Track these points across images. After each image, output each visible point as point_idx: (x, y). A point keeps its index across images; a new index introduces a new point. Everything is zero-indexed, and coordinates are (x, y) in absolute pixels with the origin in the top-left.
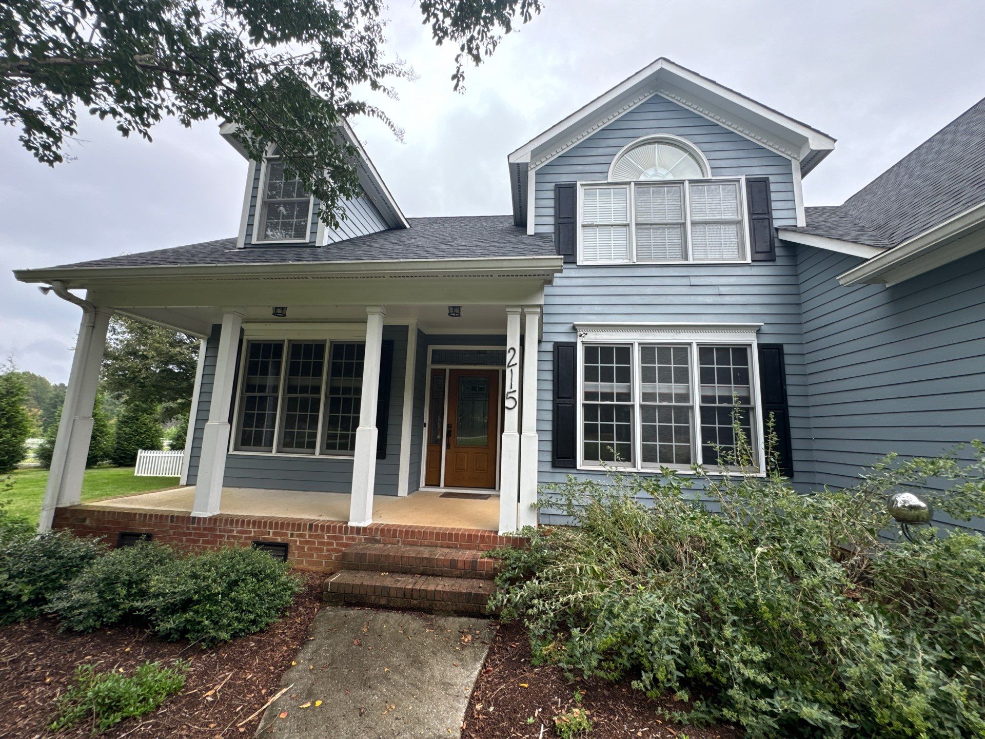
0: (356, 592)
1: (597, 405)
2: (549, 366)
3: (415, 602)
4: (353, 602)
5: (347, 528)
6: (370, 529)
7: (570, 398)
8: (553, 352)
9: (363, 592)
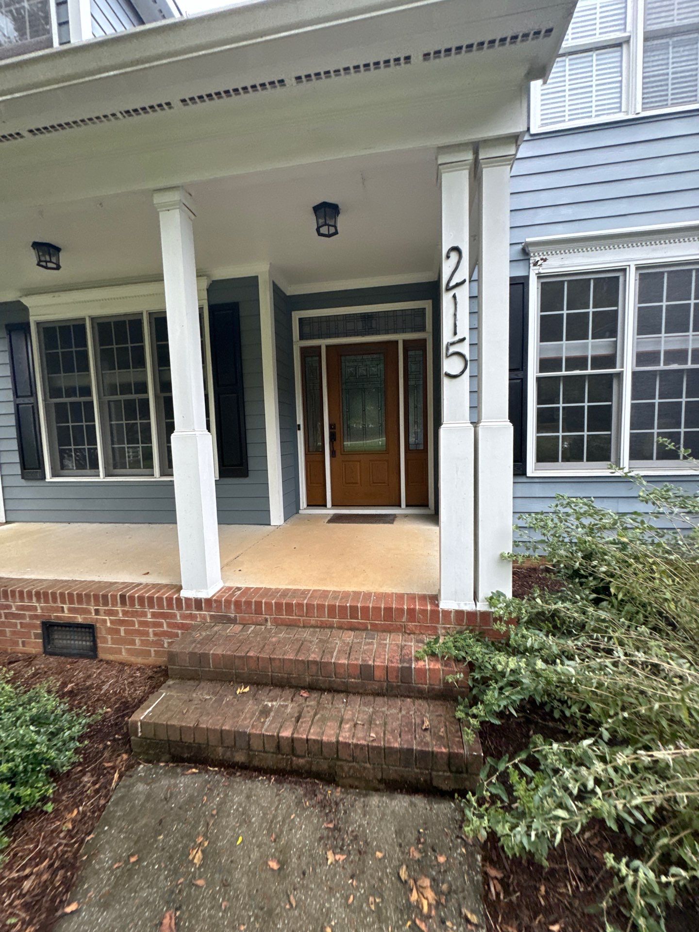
0: (188, 739)
1: (557, 378)
3: (301, 761)
4: (186, 756)
5: (179, 600)
6: (216, 601)
7: (517, 370)
9: (200, 740)
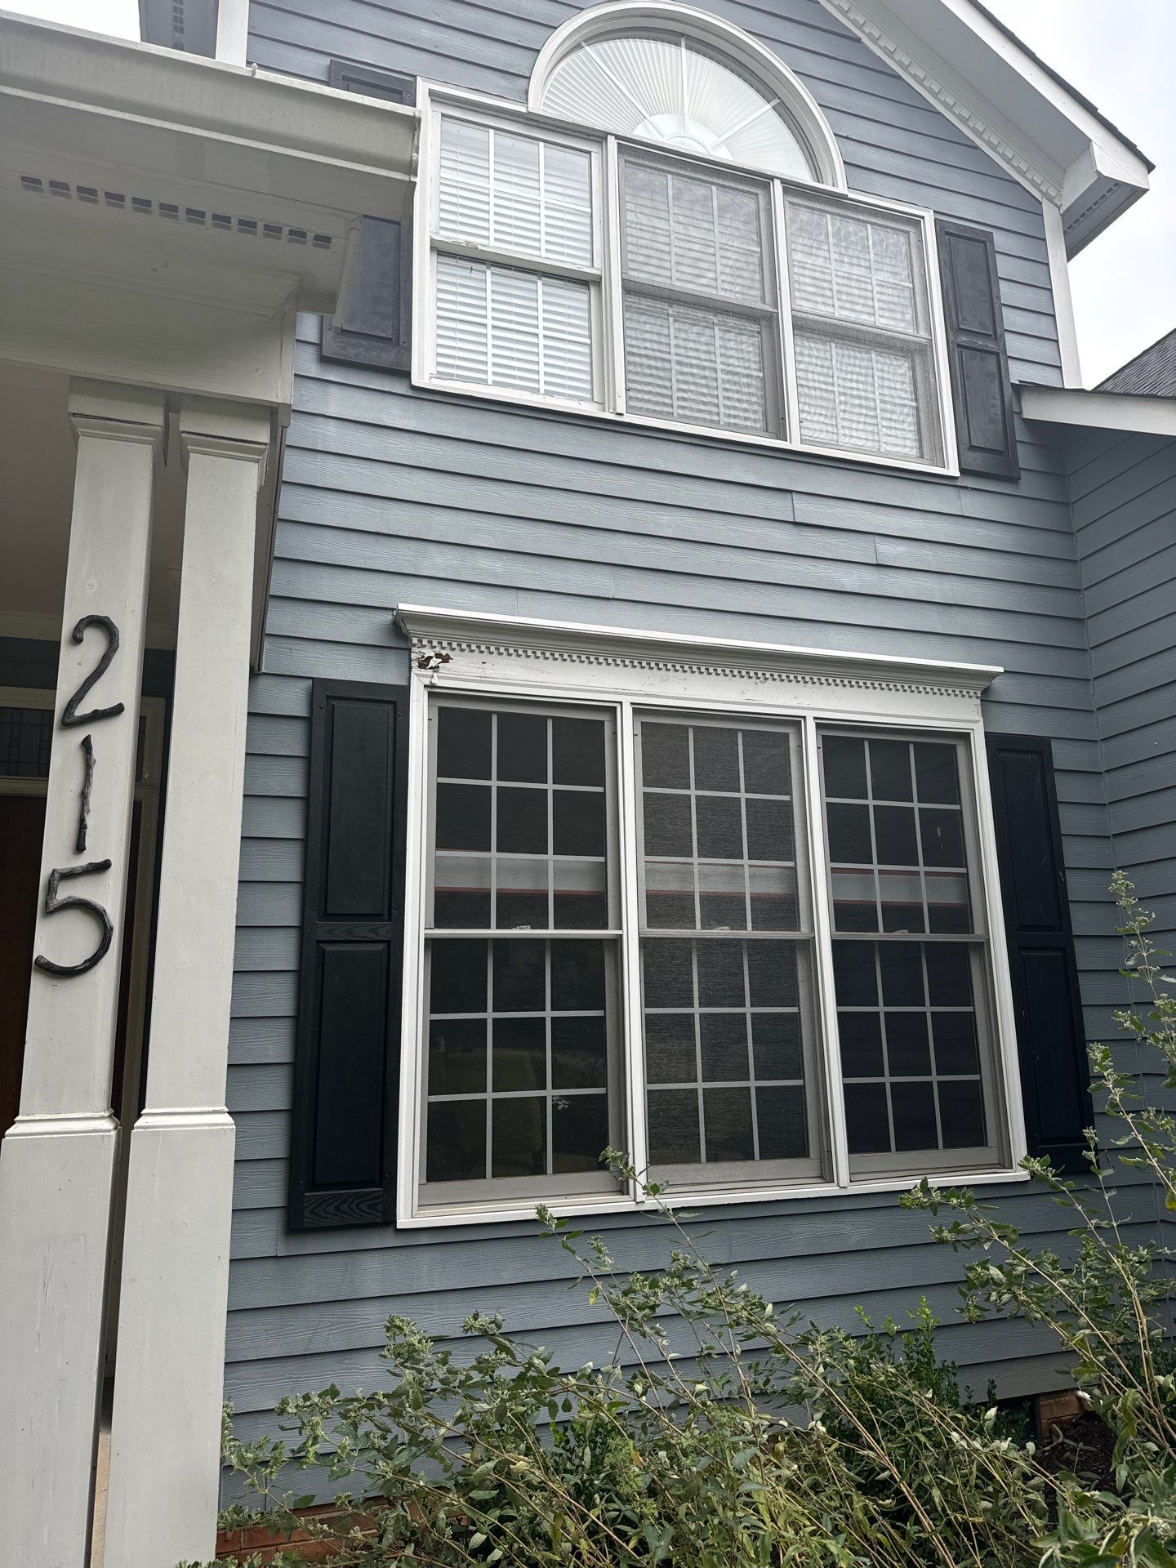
1: (483, 941)
2: (290, 780)
7: (377, 916)
8: (308, 720)
